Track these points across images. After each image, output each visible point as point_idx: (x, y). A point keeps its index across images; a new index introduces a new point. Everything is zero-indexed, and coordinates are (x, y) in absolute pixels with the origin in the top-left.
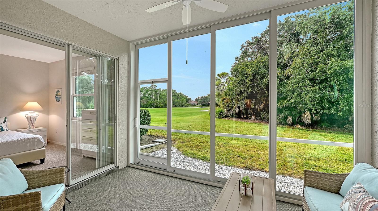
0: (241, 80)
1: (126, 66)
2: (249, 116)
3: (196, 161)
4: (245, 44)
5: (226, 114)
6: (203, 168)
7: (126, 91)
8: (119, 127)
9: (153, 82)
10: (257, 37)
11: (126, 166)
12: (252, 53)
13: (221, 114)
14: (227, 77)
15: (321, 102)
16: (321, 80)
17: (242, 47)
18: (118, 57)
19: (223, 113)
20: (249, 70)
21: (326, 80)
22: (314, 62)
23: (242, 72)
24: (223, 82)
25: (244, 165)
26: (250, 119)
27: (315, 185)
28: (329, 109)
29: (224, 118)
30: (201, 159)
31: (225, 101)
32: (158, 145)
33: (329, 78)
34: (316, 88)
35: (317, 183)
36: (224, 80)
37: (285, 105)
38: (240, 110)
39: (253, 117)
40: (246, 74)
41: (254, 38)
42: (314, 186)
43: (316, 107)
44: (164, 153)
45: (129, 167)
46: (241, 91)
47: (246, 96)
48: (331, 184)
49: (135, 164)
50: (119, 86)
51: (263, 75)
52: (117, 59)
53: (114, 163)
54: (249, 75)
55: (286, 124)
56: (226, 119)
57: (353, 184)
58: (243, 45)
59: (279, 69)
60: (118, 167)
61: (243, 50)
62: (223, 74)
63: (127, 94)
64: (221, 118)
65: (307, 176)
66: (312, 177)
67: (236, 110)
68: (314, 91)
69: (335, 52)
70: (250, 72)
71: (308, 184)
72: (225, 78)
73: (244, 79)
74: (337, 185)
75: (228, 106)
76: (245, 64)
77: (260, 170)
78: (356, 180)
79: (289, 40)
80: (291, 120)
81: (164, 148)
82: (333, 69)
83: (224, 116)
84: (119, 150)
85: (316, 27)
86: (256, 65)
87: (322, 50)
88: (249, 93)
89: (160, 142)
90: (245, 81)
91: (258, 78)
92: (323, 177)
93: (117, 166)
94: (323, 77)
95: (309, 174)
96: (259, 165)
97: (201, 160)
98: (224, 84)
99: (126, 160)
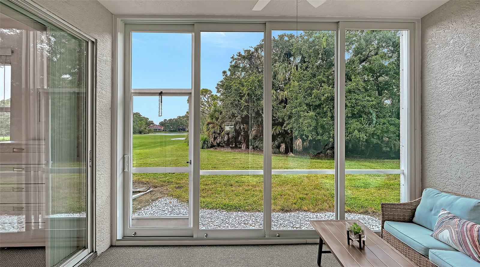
0: (234, 100)
1: (109, 59)
2: (238, 145)
3: (217, 213)
4: (236, 57)
5: (212, 142)
6: (234, 221)
7: (109, 106)
8: (97, 175)
9: (161, 94)
10: (249, 51)
11: (108, 246)
12: (244, 68)
13: (205, 143)
14: (209, 95)
15: (316, 128)
16: (316, 106)
17: (232, 59)
18: (96, 40)
19: (207, 142)
20: (244, 89)
21: (319, 106)
22: (309, 87)
23: (236, 90)
24: (204, 101)
25: (279, 207)
26: (240, 148)
27: (392, 218)
28: (322, 135)
29: (209, 148)
30: (222, 208)
31: (211, 126)
32: (139, 197)
33: (322, 104)
34: (312, 113)
35: (394, 215)
36: (205, 98)
37: (279, 131)
38: (229, 137)
39: (244, 146)
40: (240, 93)
41: (247, 51)
42: (391, 220)
43: (311, 134)
44: (161, 208)
45: (115, 246)
46: (233, 113)
47: (240, 120)
48: (404, 214)
49: (124, 237)
50: (97, 96)
51: (259, 95)
52: (93, 42)
53: (85, 248)
54: (244, 95)
55: (280, 153)
56: (212, 149)
57: (431, 210)
58: (233, 57)
59: (274, 91)
60: (96, 252)
61: (233, 63)
62: (204, 91)
63: (110, 112)
64: (205, 148)
65: (384, 210)
66: (389, 210)
67: (224, 138)
68: (311, 118)
69: (325, 79)
70: (245, 90)
71: (385, 218)
72: (206, 96)
73: (238, 99)
74: (409, 213)
75: (215, 133)
76: (240, 81)
77: (298, 210)
78: (433, 206)
79: (283, 61)
80: (285, 148)
81: (153, 200)
82: (326, 95)
83: (209, 145)
84: (97, 219)
85: (311, 51)
86: (252, 83)
87: (314, 76)
88: (243, 116)
89: (139, 192)
90: (239, 101)
91: (255, 99)
92: (398, 208)
93: (94, 251)
94: (318, 103)
95: (386, 207)
96: (295, 204)
97: (223, 211)
98: (205, 103)
99: (109, 235)
